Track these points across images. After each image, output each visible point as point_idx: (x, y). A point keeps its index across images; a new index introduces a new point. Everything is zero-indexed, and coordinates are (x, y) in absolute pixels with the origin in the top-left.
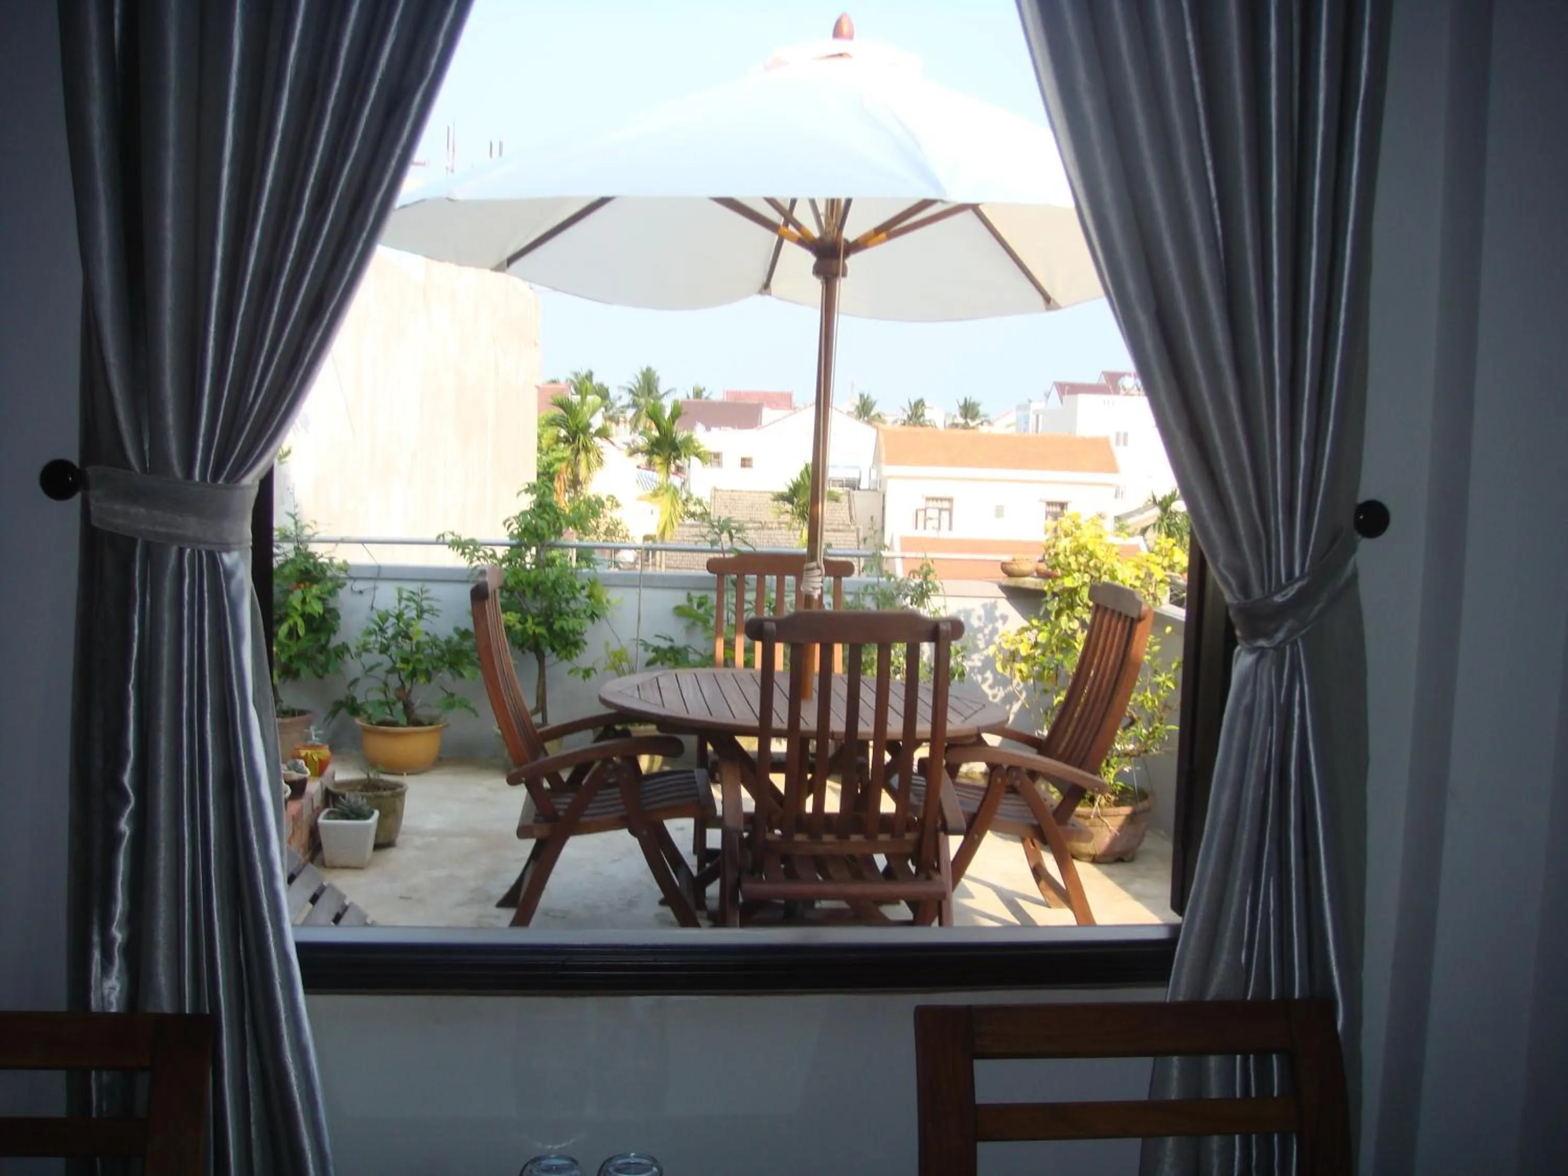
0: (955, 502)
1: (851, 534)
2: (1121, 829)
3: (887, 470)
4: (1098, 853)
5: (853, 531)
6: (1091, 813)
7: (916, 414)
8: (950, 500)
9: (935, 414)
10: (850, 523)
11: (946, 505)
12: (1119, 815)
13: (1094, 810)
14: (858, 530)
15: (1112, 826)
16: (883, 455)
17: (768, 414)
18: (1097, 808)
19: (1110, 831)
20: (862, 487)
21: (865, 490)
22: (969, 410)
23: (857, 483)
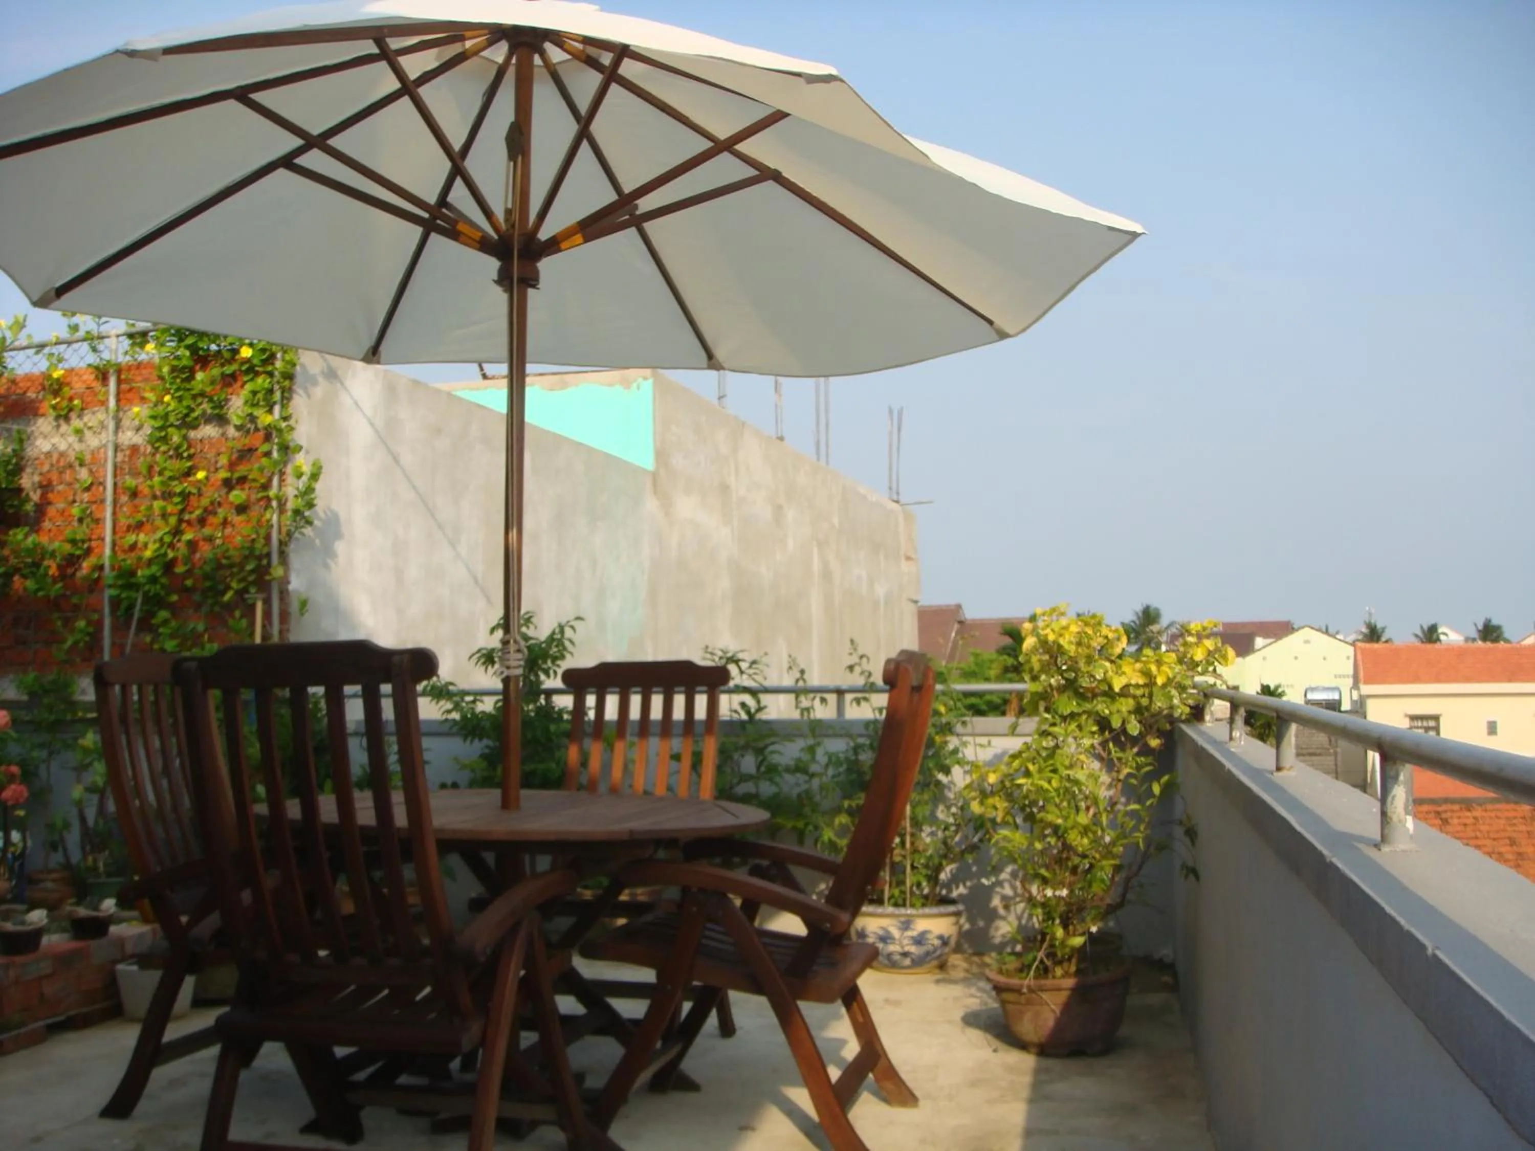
0: (1442, 720)
1: (1329, 758)
2: (1067, 1007)
3: (1366, 689)
4: (1043, 1040)
5: (1330, 755)
6: (1022, 986)
7: (1431, 635)
8: (1436, 718)
9: (1451, 636)
10: (1328, 747)
11: (1432, 723)
12: (1059, 990)
13: (1026, 982)
14: (1336, 754)
15: (1055, 1004)
16: (1361, 675)
17: (1259, 642)
18: (1030, 979)
19: (1053, 1011)
20: (1343, 709)
21: (1346, 712)
22: (1490, 632)
23: (1337, 706)
